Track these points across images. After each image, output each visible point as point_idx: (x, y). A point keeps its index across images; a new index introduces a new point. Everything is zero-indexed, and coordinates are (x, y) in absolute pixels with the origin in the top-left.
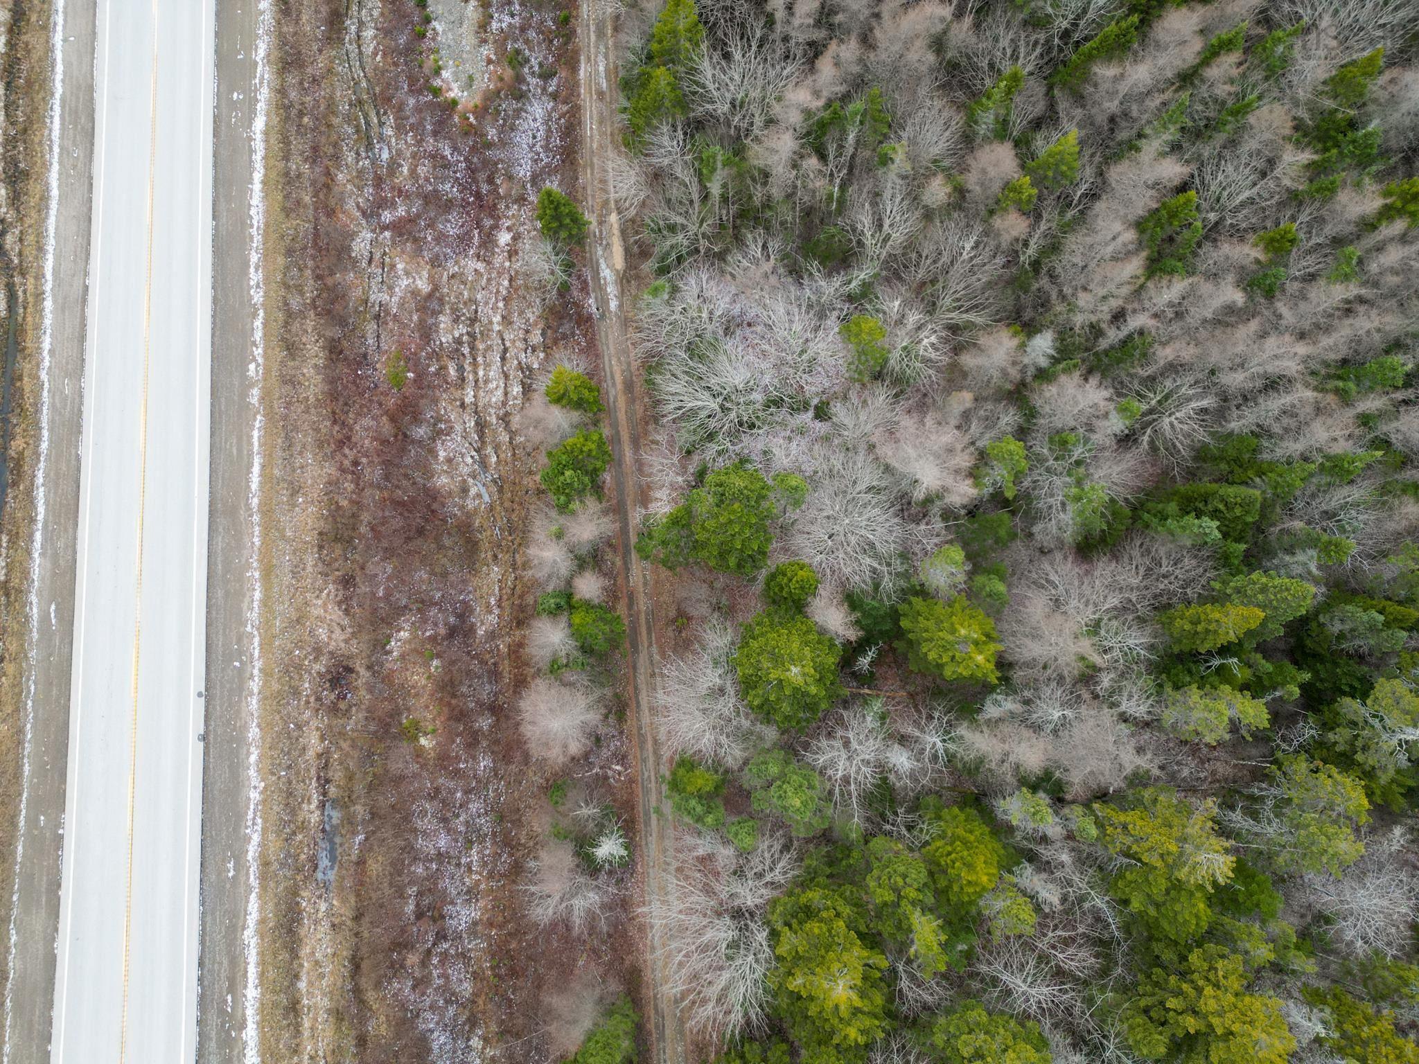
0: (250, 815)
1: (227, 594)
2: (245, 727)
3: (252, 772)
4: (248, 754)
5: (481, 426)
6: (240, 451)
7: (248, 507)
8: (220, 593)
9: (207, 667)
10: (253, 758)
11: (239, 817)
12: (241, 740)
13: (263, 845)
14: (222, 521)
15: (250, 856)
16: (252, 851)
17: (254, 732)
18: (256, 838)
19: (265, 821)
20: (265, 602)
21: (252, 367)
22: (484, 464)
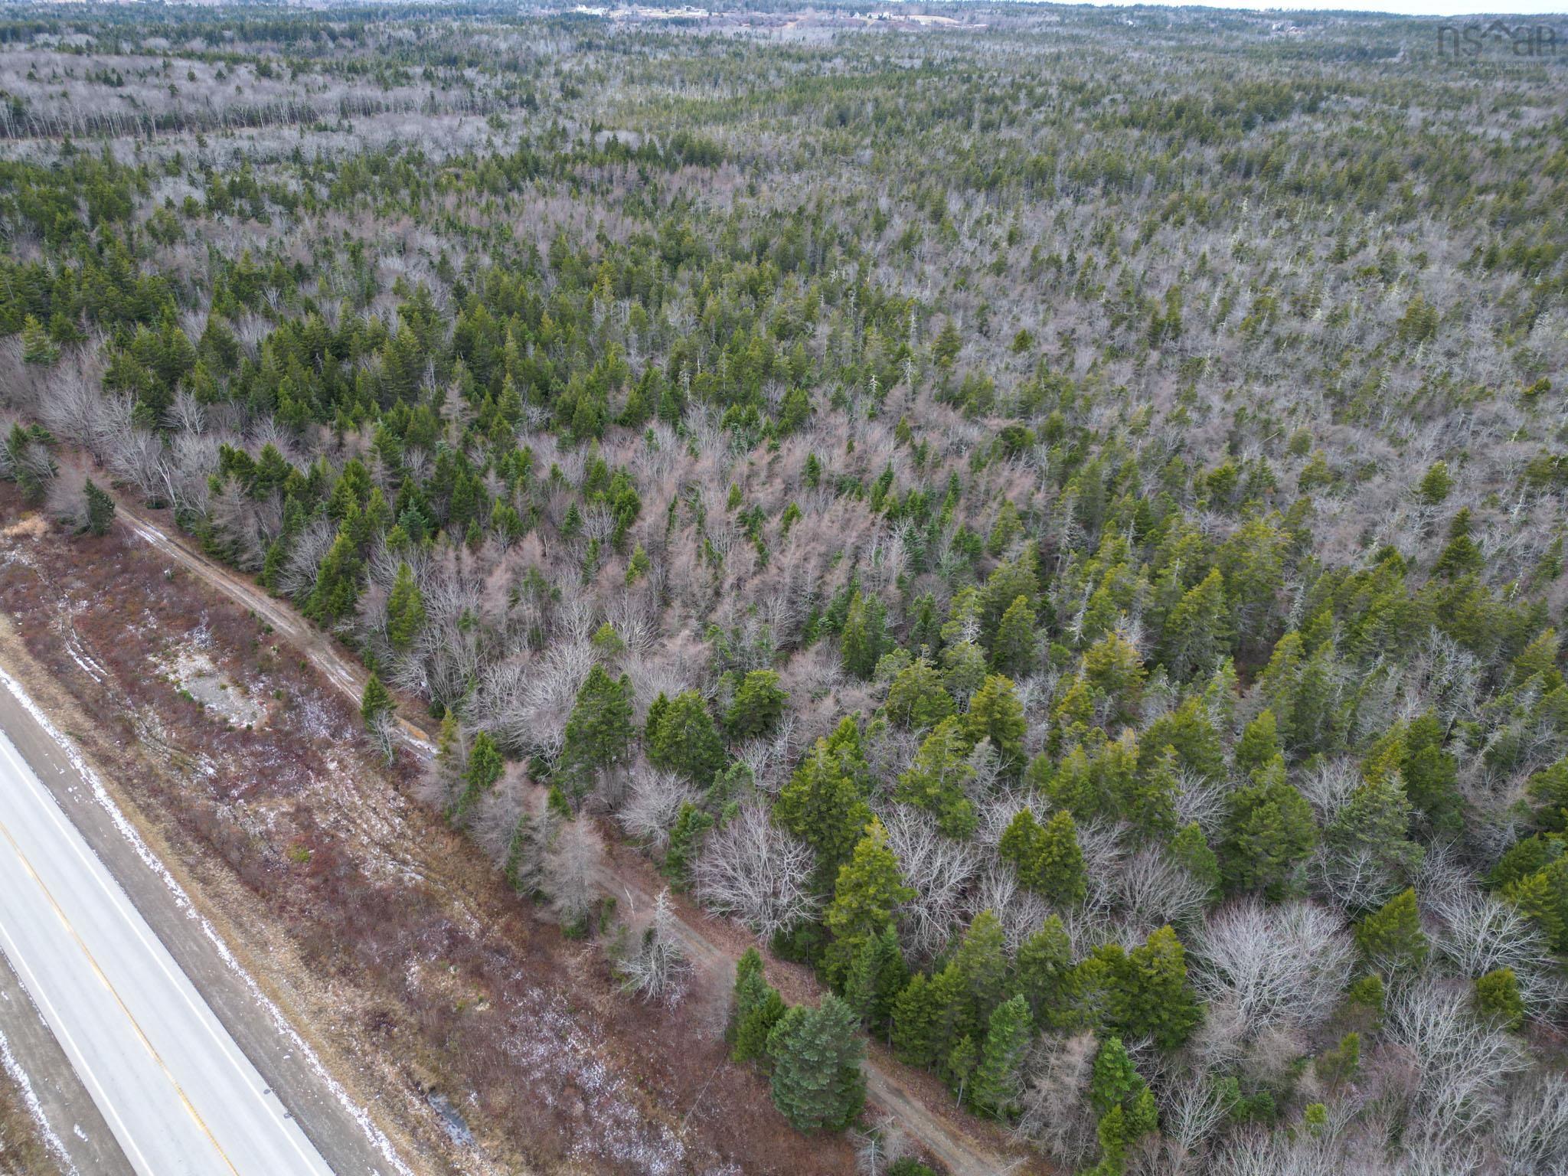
0: (369, 1134)
1: (247, 1025)
2: (323, 1088)
3: (350, 1109)
4: (338, 1101)
5: (386, 849)
6: (200, 946)
7: (230, 971)
9: (262, 1073)
10: (344, 1100)
11: (360, 1142)
12: (325, 1095)
13: (394, 1144)
15: (389, 1158)
16: (388, 1153)
22: (404, 863)
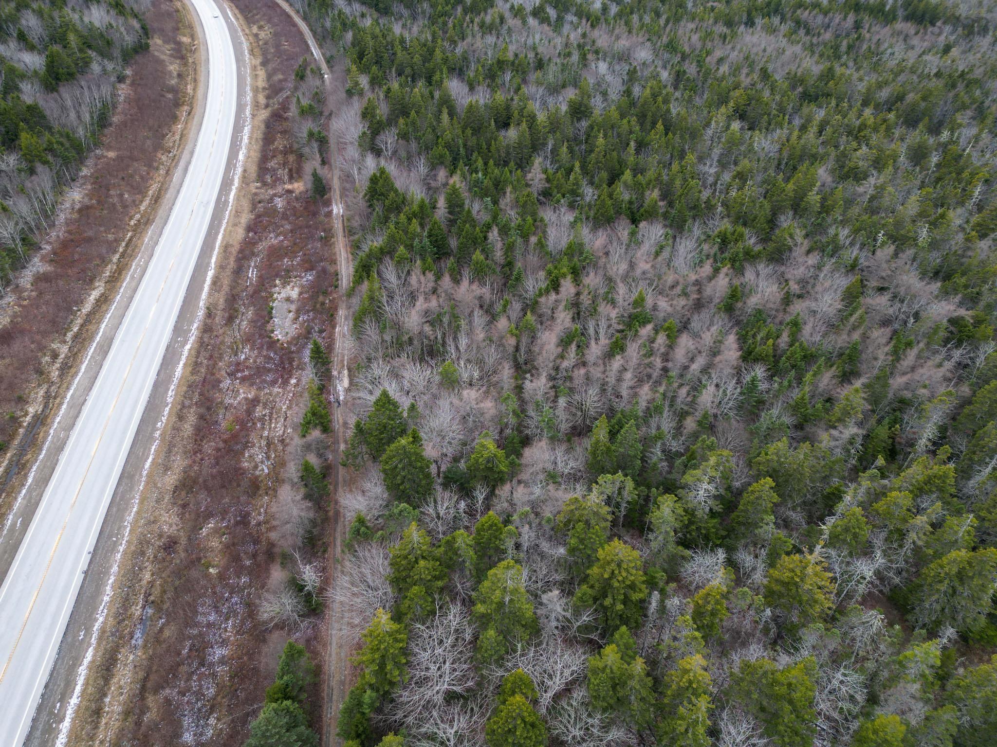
0: (101, 608)
2: (111, 567)
3: (108, 588)
4: (109, 579)
5: (268, 445)
8: (115, 509)
9: (98, 541)
10: (110, 581)
12: (107, 573)
13: (104, 623)
14: (125, 480)
15: (95, 629)
16: (97, 626)
17: (115, 569)
18: (101, 619)
19: (109, 610)
20: (138, 513)
21: (159, 424)
22: (268, 458)
